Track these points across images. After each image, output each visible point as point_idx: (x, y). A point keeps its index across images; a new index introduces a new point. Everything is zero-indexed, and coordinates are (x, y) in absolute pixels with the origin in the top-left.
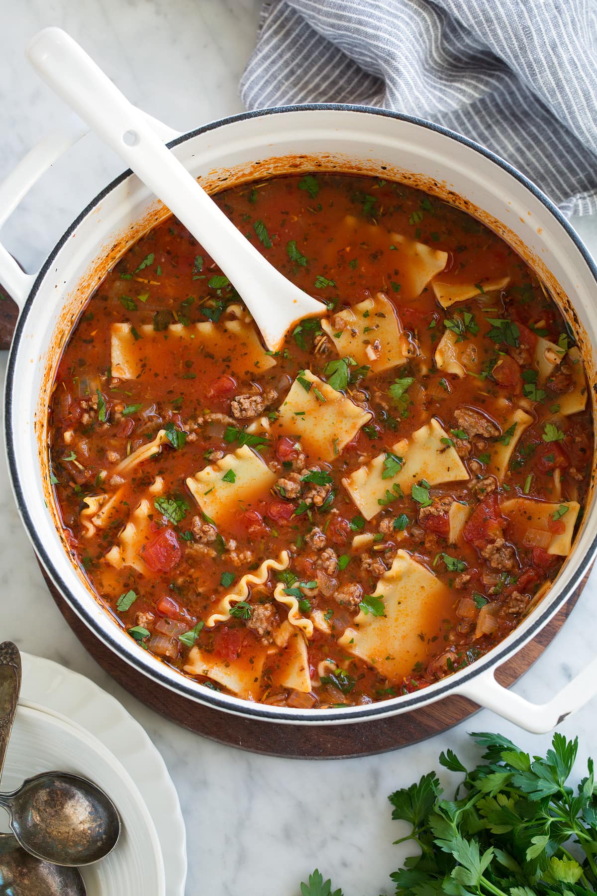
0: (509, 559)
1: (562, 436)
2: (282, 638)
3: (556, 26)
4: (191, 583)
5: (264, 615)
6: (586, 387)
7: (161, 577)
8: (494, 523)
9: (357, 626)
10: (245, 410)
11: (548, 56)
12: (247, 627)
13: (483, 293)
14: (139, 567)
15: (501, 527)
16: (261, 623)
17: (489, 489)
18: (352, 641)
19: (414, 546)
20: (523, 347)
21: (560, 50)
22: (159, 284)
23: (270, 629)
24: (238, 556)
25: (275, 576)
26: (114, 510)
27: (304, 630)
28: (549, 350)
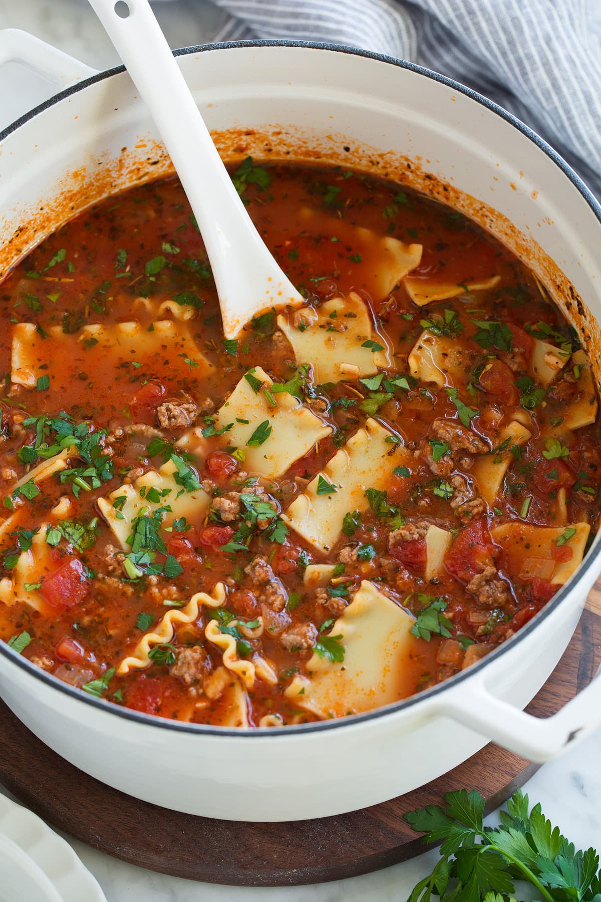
0: (502, 592)
1: (566, 453)
2: (214, 688)
3: (550, 18)
4: (100, 623)
5: (193, 658)
6: (596, 396)
7: (62, 616)
8: (483, 550)
9: (310, 674)
10: (174, 417)
11: (541, 52)
12: (171, 674)
13: (468, 292)
14: (35, 604)
15: (491, 555)
16: (189, 668)
17: (475, 511)
18: (302, 691)
19: (383, 578)
20: (516, 350)
21: (556, 44)
22: (72, 280)
23: (200, 676)
24: (160, 591)
25: (206, 613)
26: (7, 536)
27: (242, 676)
28: (550, 353)
